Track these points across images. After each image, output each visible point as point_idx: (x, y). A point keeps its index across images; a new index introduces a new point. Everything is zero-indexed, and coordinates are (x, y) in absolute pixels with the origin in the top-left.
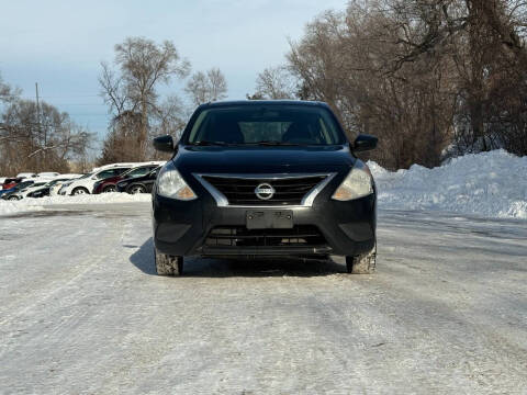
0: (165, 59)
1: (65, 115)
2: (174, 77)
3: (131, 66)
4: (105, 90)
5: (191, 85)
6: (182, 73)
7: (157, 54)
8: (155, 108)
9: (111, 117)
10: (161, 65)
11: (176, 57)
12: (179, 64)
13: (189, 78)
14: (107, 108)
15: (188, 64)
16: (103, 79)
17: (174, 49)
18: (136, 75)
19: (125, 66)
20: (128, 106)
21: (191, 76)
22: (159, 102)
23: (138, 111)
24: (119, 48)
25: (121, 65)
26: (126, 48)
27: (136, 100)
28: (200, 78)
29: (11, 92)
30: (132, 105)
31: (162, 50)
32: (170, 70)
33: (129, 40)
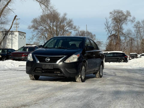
0: (127, 17)
1: (95, 35)
2: (129, 23)
3: (115, 19)
4: (106, 27)
5: (135, 25)
6: (132, 21)
7: (124, 15)
8: (123, 33)
9: (108, 36)
10: (125, 19)
11: (130, 16)
12: (131, 18)
13: (135, 23)
14: (107, 33)
15: (135, 18)
16: (106, 23)
17: (130, 13)
18: (117, 22)
19: (113, 19)
20: (113, 33)
21: (135, 22)
22: (124, 31)
23: (117, 34)
24: (111, 13)
25: (111, 19)
26: (113, 13)
27: (116, 30)
28: (139, 23)
29: (77, 28)
30: (115, 32)
31: (125, 14)
32: (128, 20)
33: (114, 11)
